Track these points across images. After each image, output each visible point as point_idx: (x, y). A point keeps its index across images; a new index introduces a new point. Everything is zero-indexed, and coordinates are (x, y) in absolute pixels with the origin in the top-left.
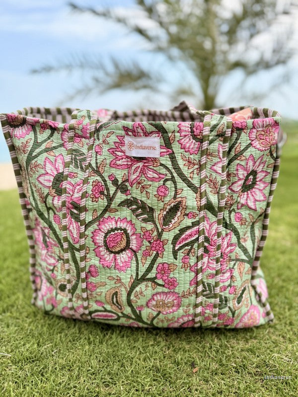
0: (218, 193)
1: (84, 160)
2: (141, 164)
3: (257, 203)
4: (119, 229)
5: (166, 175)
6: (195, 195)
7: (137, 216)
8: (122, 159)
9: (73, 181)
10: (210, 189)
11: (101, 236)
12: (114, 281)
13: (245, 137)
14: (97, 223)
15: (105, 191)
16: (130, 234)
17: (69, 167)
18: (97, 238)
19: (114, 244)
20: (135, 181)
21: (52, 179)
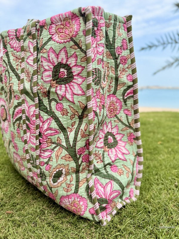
0: (30, 81)
3: (75, 96)
4: (3, 105)
5: (6, 68)
6: (18, 82)
10: (26, 78)
13: (47, 33)
19: (2, 115)
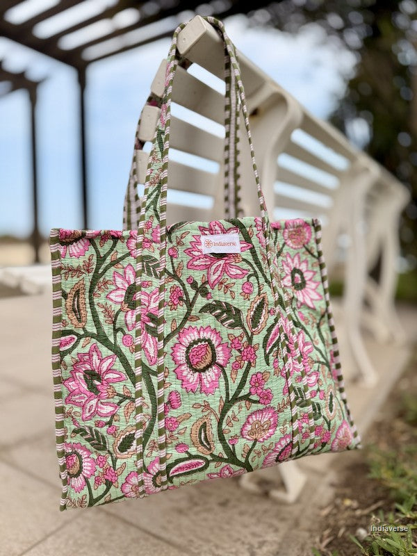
0: (281, 287)
1: (158, 266)
2: (222, 262)
4: (203, 340)
5: (249, 270)
6: (270, 289)
7: (222, 322)
8: (200, 258)
9: (148, 291)
10: (277, 283)
11: (182, 351)
12: (200, 409)
14: (177, 336)
15: (184, 296)
16: (215, 346)
17: (141, 276)
18: (178, 354)
19: (198, 360)
20: (216, 282)
21: (124, 293)
